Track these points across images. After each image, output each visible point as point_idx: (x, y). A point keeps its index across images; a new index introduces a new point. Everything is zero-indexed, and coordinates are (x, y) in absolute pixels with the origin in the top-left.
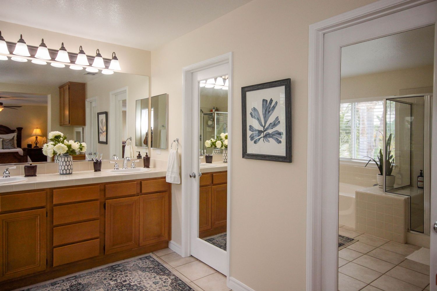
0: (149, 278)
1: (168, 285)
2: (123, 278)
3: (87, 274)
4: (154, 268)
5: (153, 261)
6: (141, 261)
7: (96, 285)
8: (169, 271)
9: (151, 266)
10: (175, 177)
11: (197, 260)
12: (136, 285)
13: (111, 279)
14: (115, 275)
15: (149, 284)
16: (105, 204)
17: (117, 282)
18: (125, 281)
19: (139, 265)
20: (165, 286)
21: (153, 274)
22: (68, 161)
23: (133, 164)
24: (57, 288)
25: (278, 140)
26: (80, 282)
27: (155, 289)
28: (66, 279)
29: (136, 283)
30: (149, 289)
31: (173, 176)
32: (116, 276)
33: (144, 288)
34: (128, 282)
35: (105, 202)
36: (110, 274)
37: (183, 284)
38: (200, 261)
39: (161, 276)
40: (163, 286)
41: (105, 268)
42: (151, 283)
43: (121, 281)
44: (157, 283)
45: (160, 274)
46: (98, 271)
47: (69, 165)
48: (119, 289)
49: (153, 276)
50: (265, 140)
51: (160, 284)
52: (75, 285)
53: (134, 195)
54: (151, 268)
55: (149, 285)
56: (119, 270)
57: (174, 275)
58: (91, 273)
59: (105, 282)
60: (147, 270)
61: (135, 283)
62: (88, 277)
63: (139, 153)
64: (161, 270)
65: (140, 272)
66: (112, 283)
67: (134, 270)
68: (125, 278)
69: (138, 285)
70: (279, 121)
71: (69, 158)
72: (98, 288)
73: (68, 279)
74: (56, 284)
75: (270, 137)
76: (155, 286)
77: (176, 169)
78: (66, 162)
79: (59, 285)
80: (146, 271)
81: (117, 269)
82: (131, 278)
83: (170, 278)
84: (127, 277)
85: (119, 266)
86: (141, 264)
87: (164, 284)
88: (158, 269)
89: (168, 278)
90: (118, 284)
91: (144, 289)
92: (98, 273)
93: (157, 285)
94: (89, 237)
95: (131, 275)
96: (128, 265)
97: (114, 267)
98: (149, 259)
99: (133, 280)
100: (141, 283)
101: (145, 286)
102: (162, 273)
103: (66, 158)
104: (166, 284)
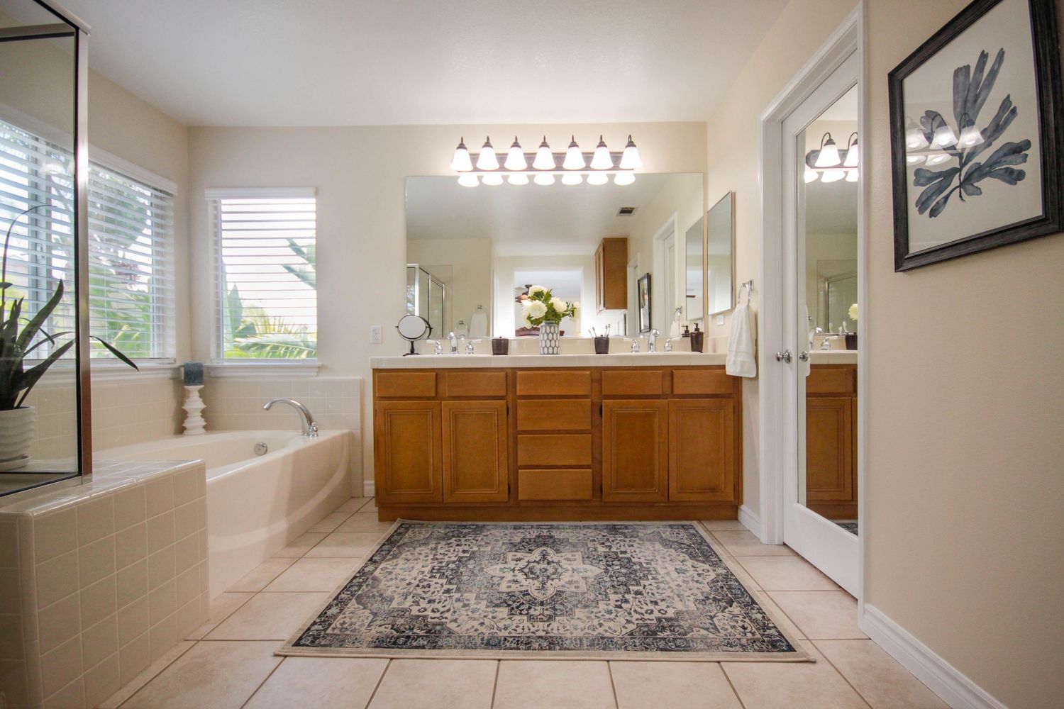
0: (671, 560)
1: (705, 582)
2: (622, 547)
3: (570, 527)
4: (689, 546)
5: (693, 534)
6: (670, 530)
7: (574, 545)
8: (719, 558)
9: (686, 541)
10: (743, 363)
11: (797, 555)
12: (640, 564)
13: (603, 544)
14: (613, 539)
15: (666, 568)
16: (602, 407)
17: (610, 549)
18: (625, 552)
19: (663, 535)
20: (697, 581)
21: (682, 555)
22: (550, 332)
23: (667, 344)
24: (519, 534)
25: (1012, 171)
26: (553, 534)
27: (673, 581)
28: (537, 525)
29: (642, 560)
30: (663, 577)
31: (740, 359)
32: (613, 541)
33: (653, 572)
34: (628, 555)
35: (601, 402)
36: (604, 536)
37: (739, 589)
38: (803, 559)
39: (696, 563)
40: (693, 580)
41: (602, 526)
42: (671, 568)
43: (618, 551)
44: (684, 572)
45: (697, 558)
46: (588, 527)
47: (553, 339)
48: (607, 561)
49: (681, 559)
50: (966, 192)
51: (688, 574)
52: (545, 536)
53: (657, 397)
54: (683, 544)
55: (665, 571)
56: (622, 533)
57: (725, 568)
58: (576, 527)
59: (590, 544)
60: (673, 546)
61: (640, 560)
62: (569, 531)
63: (687, 328)
64: (704, 553)
65: (658, 546)
66: (601, 549)
67: (650, 541)
68: (627, 547)
69: (644, 565)
70: (1012, 107)
71: (552, 328)
72: (575, 549)
73: (539, 527)
74: (520, 528)
75: (982, 176)
76: (676, 575)
77: (746, 345)
78: (548, 334)
79: (523, 531)
80: (671, 547)
81: (620, 531)
82: (638, 550)
83: (714, 571)
84: (631, 548)
85: (626, 527)
86: (667, 534)
87: (696, 578)
88: (698, 549)
89: (711, 570)
90: (610, 554)
91: (651, 574)
92: (587, 530)
93: (681, 575)
94: (573, 463)
95: (639, 546)
96: (644, 531)
97: (617, 527)
98: (687, 529)
99: (640, 555)
100: (652, 563)
101: (655, 570)
102: (700, 559)
103: (548, 328)
104: (700, 579)
